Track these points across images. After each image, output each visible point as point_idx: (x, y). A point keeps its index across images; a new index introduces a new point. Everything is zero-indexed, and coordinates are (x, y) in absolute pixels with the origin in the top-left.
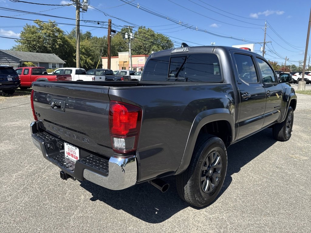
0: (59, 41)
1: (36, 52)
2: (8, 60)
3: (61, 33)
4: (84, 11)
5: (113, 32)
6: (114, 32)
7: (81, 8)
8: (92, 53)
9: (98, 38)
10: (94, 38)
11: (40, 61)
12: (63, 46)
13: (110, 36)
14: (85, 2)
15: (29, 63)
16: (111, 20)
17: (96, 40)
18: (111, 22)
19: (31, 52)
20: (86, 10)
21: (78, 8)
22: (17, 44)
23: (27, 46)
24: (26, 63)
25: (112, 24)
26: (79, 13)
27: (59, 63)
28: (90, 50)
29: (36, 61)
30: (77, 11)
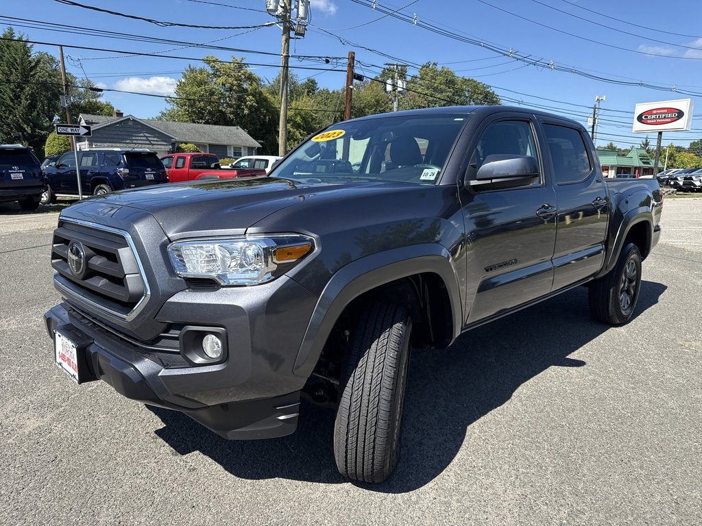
0: (250, 101)
1: (204, 123)
2: (150, 139)
3: (254, 83)
4: (299, 37)
5: (356, 79)
6: (360, 78)
7: (293, 30)
8: (315, 124)
9: (331, 92)
10: (321, 93)
11: (211, 142)
12: (257, 109)
13: (351, 87)
14: (302, 18)
15: (189, 145)
16: (354, 53)
17: (327, 95)
18: (353, 58)
19: (194, 122)
20: (303, 35)
21: (287, 30)
22: (169, 107)
23: (188, 111)
24: (183, 146)
25: (355, 62)
26: (287, 41)
27: (248, 145)
28: (313, 119)
29: (203, 141)
30: (284, 38)
